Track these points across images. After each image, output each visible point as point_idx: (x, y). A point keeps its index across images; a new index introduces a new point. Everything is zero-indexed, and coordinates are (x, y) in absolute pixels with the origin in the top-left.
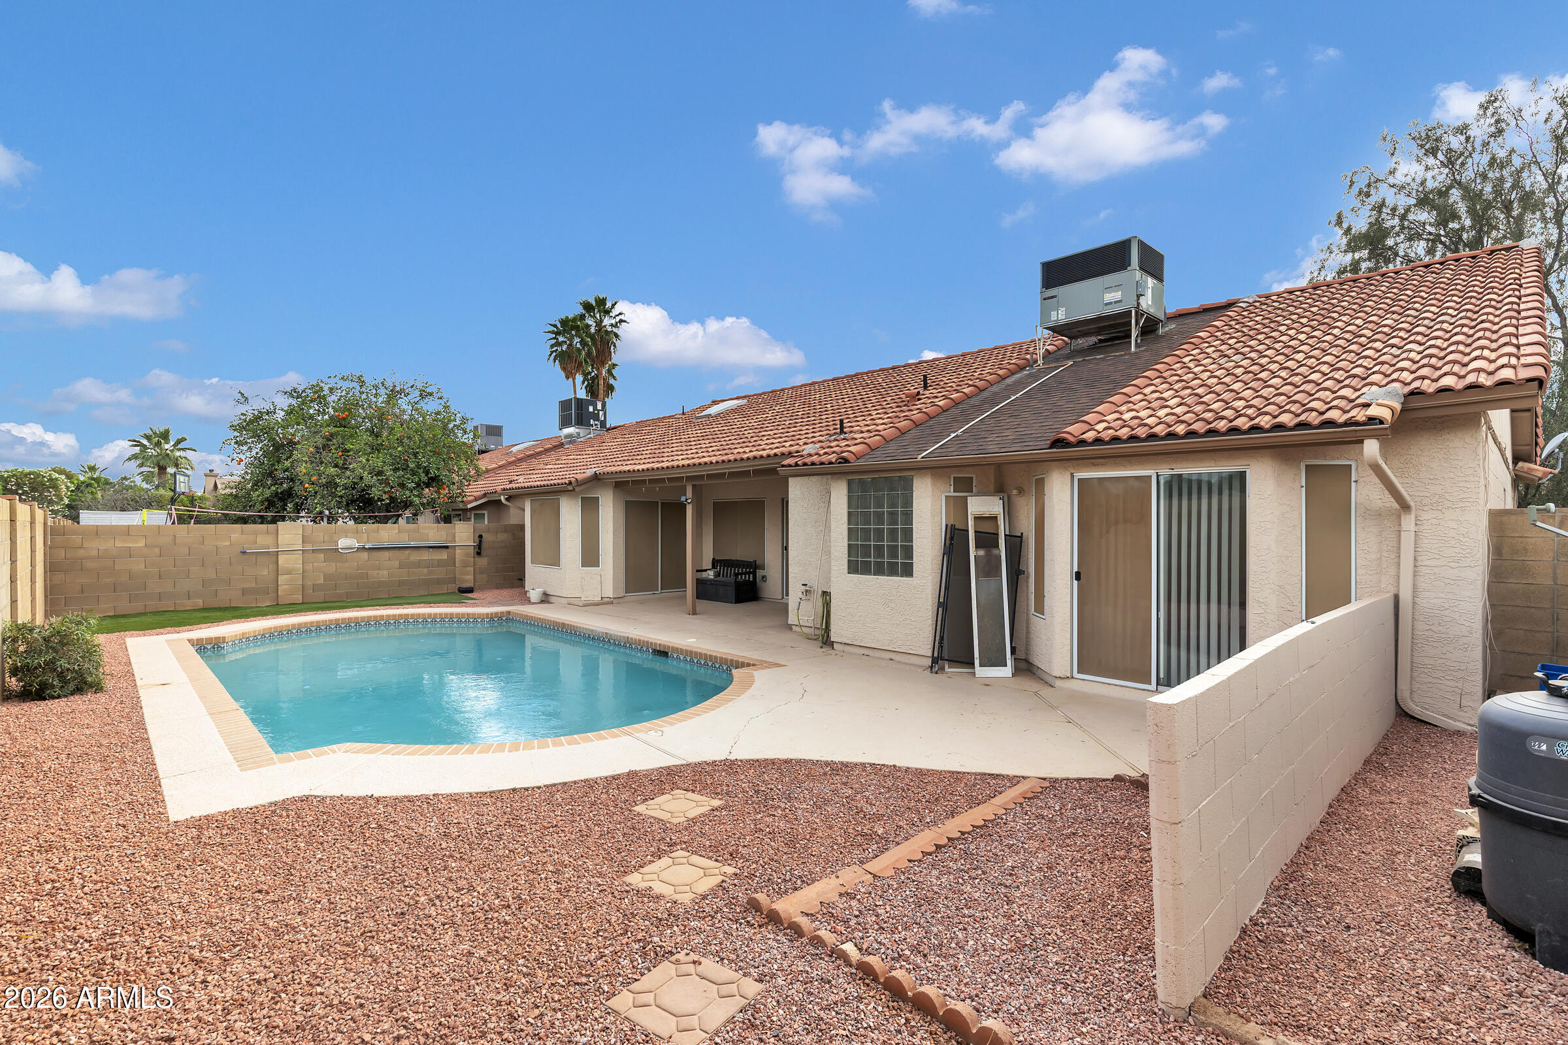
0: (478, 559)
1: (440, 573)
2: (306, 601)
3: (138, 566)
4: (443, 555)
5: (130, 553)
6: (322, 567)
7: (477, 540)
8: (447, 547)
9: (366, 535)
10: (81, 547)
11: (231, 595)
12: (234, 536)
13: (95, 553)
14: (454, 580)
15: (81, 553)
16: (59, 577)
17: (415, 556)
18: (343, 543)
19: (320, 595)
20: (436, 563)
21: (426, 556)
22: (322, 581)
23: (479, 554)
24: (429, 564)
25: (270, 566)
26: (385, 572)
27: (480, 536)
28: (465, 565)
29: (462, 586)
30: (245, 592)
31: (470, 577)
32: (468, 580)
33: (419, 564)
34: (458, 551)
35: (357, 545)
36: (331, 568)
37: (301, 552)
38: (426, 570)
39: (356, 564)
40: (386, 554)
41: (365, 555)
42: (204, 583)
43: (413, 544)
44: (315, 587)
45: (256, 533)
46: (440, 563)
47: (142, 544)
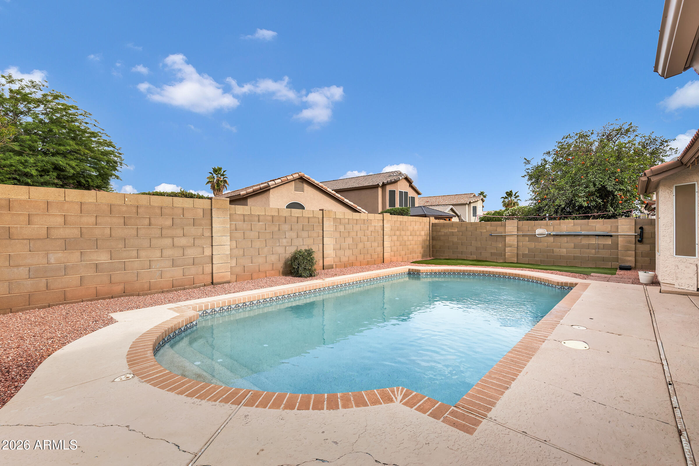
0: (639, 246)
1: (605, 254)
2: (519, 262)
3: (455, 240)
4: (608, 241)
5: (453, 234)
6: (527, 245)
7: (639, 231)
8: (611, 236)
9: (552, 227)
10: (440, 231)
11: (485, 255)
12: (488, 227)
13: (443, 233)
14: (617, 260)
15: (440, 234)
16: (435, 242)
17: (585, 241)
18: (538, 231)
19: (526, 260)
20: (602, 246)
21: (593, 241)
22: (527, 252)
23: (641, 241)
24: (597, 247)
25: (503, 242)
26: (565, 250)
27: (641, 228)
28: (627, 249)
29: (623, 265)
30: (492, 254)
31: (633, 259)
32: (630, 260)
33: (588, 246)
34: (620, 239)
35: (546, 233)
36: (532, 245)
37: (516, 236)
38: (594, 251)
39: (546, 244)
40: (565, 239)
41: (551, 239)
42: (477, 248)
43: (583, 233)
44: (524, 255)
45: (497, 226)
46: (605, 247)
47: (456, 231)
